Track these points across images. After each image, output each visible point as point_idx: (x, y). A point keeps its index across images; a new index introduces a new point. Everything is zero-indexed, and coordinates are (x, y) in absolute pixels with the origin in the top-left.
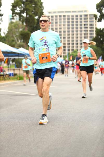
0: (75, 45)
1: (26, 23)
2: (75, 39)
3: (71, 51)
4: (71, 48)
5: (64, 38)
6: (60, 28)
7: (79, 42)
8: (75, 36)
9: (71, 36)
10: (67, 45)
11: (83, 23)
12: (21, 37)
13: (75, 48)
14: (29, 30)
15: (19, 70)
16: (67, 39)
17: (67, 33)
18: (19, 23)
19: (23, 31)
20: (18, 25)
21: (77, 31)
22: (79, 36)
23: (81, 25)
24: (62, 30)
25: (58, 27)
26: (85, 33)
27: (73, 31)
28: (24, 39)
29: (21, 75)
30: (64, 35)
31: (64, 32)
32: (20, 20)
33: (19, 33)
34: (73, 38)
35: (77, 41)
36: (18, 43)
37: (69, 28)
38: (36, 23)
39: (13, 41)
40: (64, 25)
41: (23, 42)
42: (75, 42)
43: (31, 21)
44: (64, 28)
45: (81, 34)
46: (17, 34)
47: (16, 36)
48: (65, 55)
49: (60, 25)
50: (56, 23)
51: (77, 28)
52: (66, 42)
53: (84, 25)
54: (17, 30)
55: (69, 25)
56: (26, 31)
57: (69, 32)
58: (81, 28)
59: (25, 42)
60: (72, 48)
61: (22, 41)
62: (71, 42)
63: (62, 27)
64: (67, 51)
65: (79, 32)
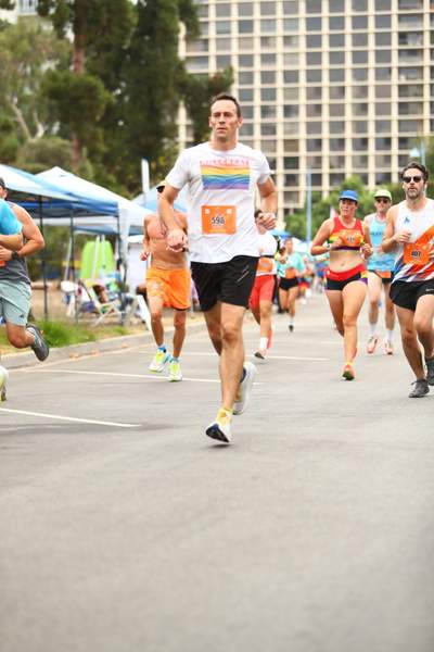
0: (349, 151)
1: (76, 31)
2: (349, 116)
3: (326, 186)
4: (325, 170)
5: (289, 110)
6: (268, 58)
7: (371, 134)
8: (349, 99)
9: (325, 100)
10: (303, 152)
11: (396, 27)
12: (51, 109)
13: (349, 169)
14: (92, 72)
15: (45, 288)
16: (302, 117)
17: (303, 82)
18: (39, 31)
19: (61, 76)
20: (31, 38)
21: (360, 74)
22: (371, 99)
23: (383, 39)
24: (280, 67)
25: (257, 50)
26: (403, 81)
27: (337, 75)
28: (64, 121)
29: (53, 319)
30: (291, 93)
31: (290, 76)
32: (42, 11)
33: (37, 85)
34: (337, 110)
35: (361, 126)
36: (31, 140)
37: (314, 58)
38: (133, 30)
39: (7, 128)
40: (287, 40)
41: (63, 134)
42: (349, 134)
43: (104, 17)
44: (291, 57)
45: (383, 91)
46: (28, 91)
47: (22, 101)
48: (291, 206)
49: (265, 41)
50: (246, 26)
51: (360, 57)
52: (302, 135)
53: (403, 36)
54: (29, 70)
55: (314, 41)
56: (79, 72)
57: (314, 76)
58: (383, 56)
59: (74, 136)
60: (331, 167)
61: (56, 128)
62: (325, 134)
63: (279, 48)
64: (304, 187)
65: (371, 81)
